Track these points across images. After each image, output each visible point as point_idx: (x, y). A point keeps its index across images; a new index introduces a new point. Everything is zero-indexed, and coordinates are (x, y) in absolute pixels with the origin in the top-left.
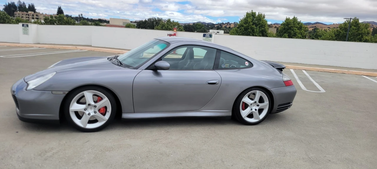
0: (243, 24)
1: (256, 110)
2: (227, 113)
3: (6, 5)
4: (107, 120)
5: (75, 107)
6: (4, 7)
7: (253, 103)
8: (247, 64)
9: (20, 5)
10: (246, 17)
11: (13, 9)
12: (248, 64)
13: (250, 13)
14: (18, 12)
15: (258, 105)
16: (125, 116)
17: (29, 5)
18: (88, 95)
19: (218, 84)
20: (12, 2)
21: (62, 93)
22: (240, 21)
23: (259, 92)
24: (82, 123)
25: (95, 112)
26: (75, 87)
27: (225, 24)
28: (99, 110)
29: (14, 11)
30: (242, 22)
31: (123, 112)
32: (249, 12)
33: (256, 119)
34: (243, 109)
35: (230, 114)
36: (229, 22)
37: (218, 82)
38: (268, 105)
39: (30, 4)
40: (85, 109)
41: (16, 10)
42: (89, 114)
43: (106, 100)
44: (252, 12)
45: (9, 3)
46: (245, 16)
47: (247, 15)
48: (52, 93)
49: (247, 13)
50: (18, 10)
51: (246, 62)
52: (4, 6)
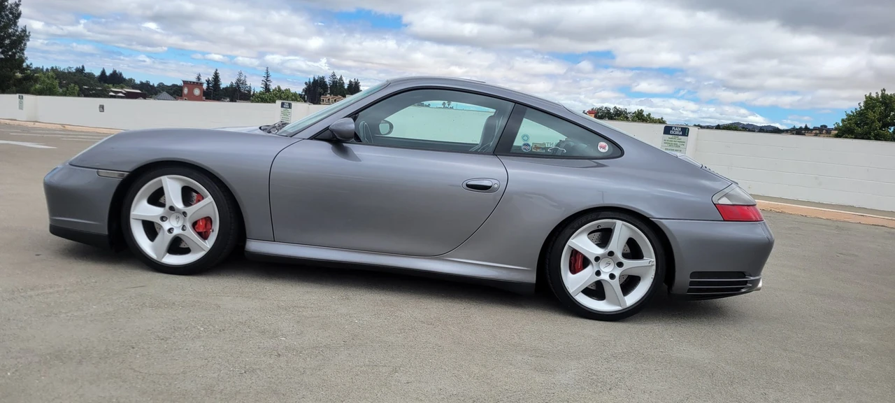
0: (853, 125)
1: (612, 276)
2: (525, 274)
3: (310, 82)
4: (207, 250)
5: (142, 209)
6: (305, 86)
7: (604, 256)
8: (604, 148)
9: (333, 82)
10: (863, 108)
11: (320, 90)
12: (607, 148)
13: (877, 96)
14: (328, 95)
15: (620, 265)
16: (254, 246)
17: (350, 82)
18: (172, 186)
19: (496, 190)
20: (321, 76)
21: (116, 176)
22: (845, 117)
23: (623, 224)
24: (155, 249)
25: (184, 228)
26: (143, 164)
27: (812, 130)
28: (194, 225)
29: (321, 94)
30: (851, 120)
31: (248, 236)
32: (874, 95)
33: (612, 303)
34: (574, 270)
35: (531, 278)
36: (825, 126)
37: (496, 186)
38: (654, 268)
39: (353, 80)
40: (163, 219)
41: (324, 93)
42: (170, 230)
43: (210, 201)
44: (883, 94)
45: (314, 79)
46: (862, 104)
47: (865, 102)
48: (98, 172)
49: (866, 97)
50: (329, 92)
51: (603, 144)
52: (306, 83)
